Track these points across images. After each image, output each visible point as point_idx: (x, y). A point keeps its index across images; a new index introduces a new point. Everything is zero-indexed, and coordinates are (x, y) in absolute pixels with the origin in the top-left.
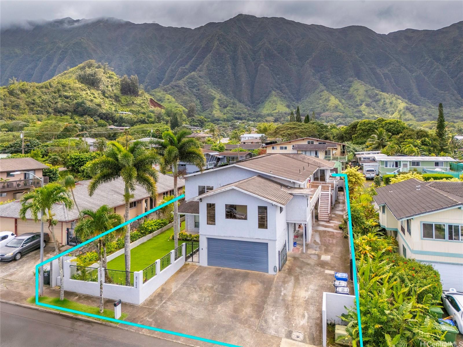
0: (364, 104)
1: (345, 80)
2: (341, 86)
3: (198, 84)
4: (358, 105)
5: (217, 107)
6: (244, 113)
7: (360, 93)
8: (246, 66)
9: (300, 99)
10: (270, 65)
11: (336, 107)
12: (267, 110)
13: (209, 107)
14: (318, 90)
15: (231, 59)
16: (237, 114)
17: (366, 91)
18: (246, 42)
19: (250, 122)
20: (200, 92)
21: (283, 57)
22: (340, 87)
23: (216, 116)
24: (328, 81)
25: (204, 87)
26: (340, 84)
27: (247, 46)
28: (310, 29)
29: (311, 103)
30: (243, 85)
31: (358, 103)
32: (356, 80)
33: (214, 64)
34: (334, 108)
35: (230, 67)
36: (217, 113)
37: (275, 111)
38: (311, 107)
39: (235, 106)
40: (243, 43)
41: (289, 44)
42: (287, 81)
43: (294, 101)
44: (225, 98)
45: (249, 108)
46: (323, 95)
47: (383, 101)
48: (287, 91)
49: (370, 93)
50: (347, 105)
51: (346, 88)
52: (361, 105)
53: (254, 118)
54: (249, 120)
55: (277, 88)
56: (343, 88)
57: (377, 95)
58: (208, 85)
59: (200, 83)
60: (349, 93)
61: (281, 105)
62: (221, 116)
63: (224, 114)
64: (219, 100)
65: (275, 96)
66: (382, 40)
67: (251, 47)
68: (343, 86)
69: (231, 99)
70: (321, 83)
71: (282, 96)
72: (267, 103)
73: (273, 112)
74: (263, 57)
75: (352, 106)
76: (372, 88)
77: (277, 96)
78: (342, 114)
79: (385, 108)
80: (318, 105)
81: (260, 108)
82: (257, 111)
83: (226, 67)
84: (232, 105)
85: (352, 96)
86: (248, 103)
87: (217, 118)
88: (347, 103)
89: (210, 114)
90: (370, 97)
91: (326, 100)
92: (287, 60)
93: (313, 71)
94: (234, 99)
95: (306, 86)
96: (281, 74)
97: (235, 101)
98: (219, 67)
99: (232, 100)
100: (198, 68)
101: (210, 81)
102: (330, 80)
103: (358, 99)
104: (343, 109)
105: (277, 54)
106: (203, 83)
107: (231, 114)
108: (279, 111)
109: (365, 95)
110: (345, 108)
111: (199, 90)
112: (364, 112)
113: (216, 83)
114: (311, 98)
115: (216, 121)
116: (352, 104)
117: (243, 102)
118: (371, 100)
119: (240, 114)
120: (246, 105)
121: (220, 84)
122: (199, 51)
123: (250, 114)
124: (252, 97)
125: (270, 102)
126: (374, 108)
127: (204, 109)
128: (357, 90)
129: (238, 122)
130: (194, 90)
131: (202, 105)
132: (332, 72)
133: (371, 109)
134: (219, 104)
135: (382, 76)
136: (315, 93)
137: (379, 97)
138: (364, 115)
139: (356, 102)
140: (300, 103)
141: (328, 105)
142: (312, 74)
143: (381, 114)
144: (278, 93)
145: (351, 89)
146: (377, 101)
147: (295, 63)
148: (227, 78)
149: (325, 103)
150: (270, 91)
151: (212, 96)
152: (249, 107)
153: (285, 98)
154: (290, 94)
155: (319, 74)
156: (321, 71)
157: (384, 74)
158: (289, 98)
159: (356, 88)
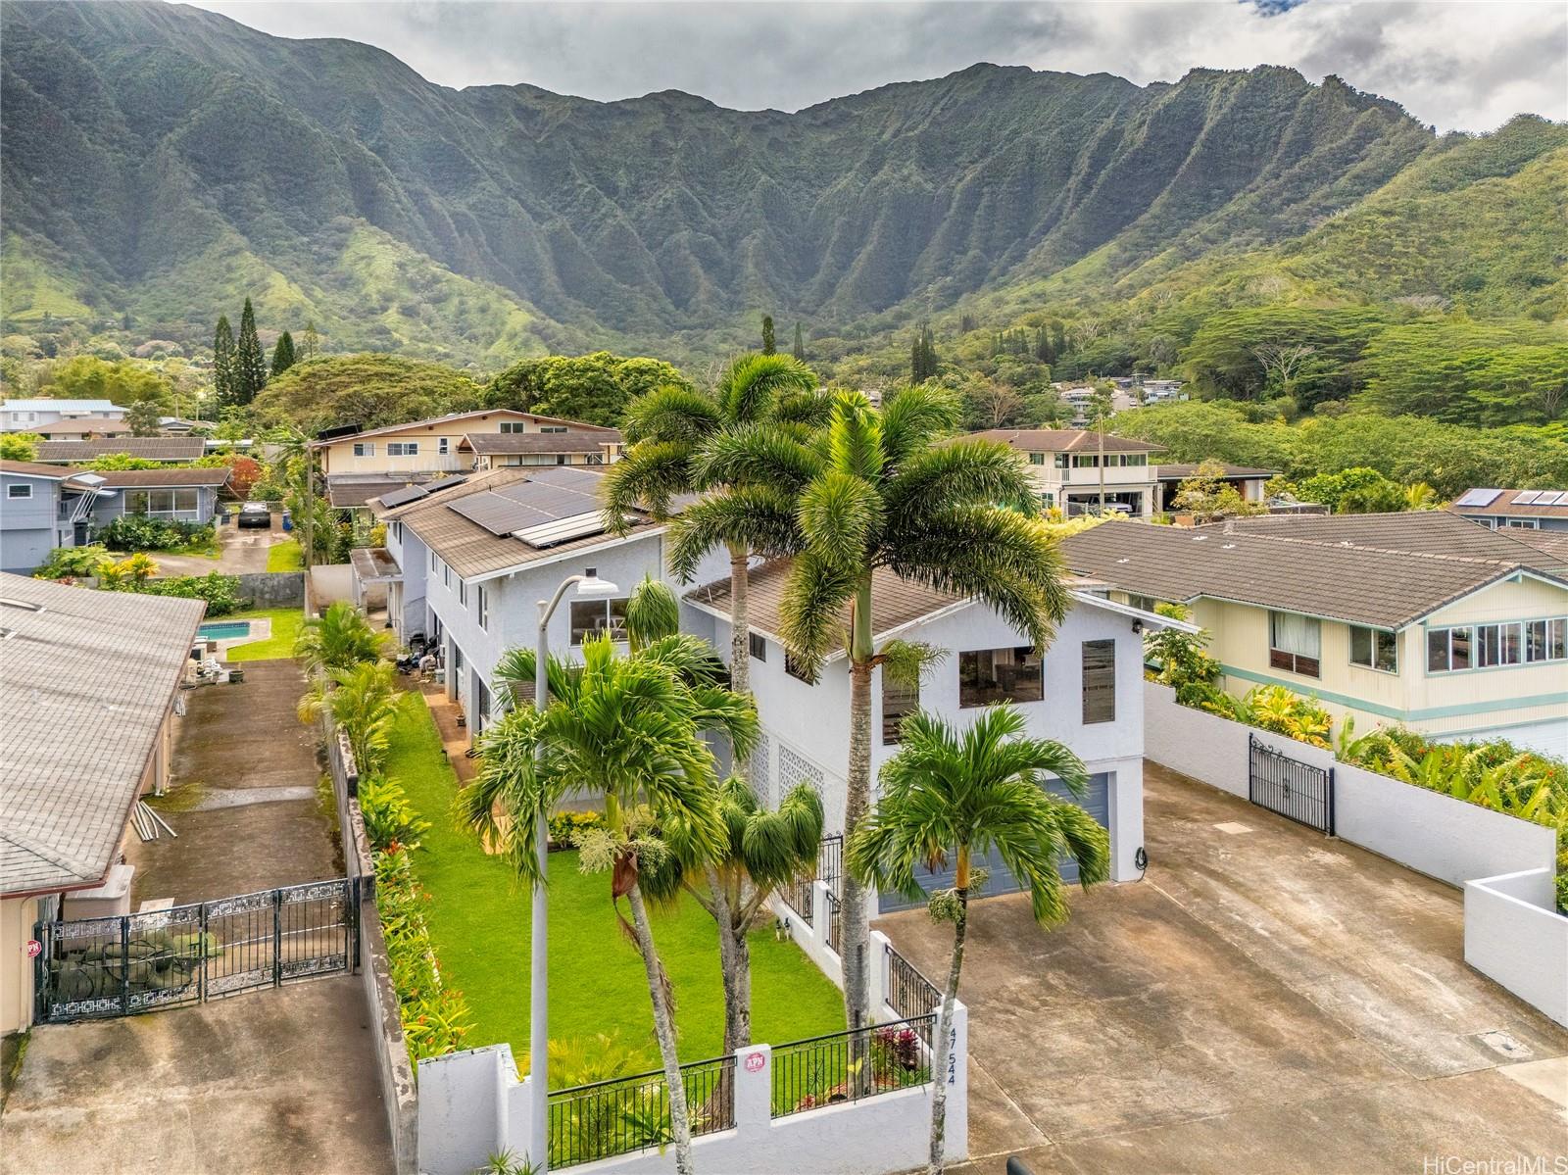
0: (394, 308)
1: (320, 223)
2: (306, 239)
4: (372, 311)
7: (380, 272)
9: (140, 274)
11: (296, 312)
14: (219, 249)
17: (401, 266)
21: (62, 108)
22: (302, 244)
24: (257, 218)
26: (303, 234)
29: (190, 292)
31: (374, 304)
32: (362, 225)
34: (289, 315)
37: (27, 315)
38: (192, 308)
41: (85, 61)
42: (80, 200)
43: (111, 279)
46: (239, 267)
47: (456, 301)
48: (80, 238)
49: (412, 272)
50: (335, 308)
51: (325, 250)
52: (384, 309)
56: (315, 248)
57: (436, 280)
60: (339, 268)
61: (54, 293)
65: (25, 254)
66: (445, 107)
68: (315, 242)
70: (231, 222)
71: (55, 257)
73: (14, 317)
76: (419, 256)
77: (35, 257)
78: (320, 338)
79: (465, 326)
80: (221, 299)
85: (350, 278)
88: (334, 302)
90: (413, 285)
91: (251, 284)
92: (78, 120)
93: (194, 176)
95: (167, 229)
96: (50, 173)
102: (265, 214)
103: (372, 290)
104: (320, 320)
108: (48, 315)
109: (397, 280)
110: (327, 318)
112: (396, 335)
114: (187, 273)
116: (350, 304)
118: (418, 298)
126: (429, 322)
132: (273, 187)
133: (419, 325)
135: (450, 221)
136: (204, 256)
137: (444, 287)
138: (399, 343)
139: (366, 298)
140: (141, 288)
141: (261, 305)
142: (189, 186)
144: (36, 243)
145: (347, 256)
146: (437, 301)
147: (115, 136)
149: (249, 295)
153: (71, 265)
154: (93, 251)
155: (219, 190)
156: (227, 181)
157: (453, 215)
158: (87, 266)
159: (362, 254)
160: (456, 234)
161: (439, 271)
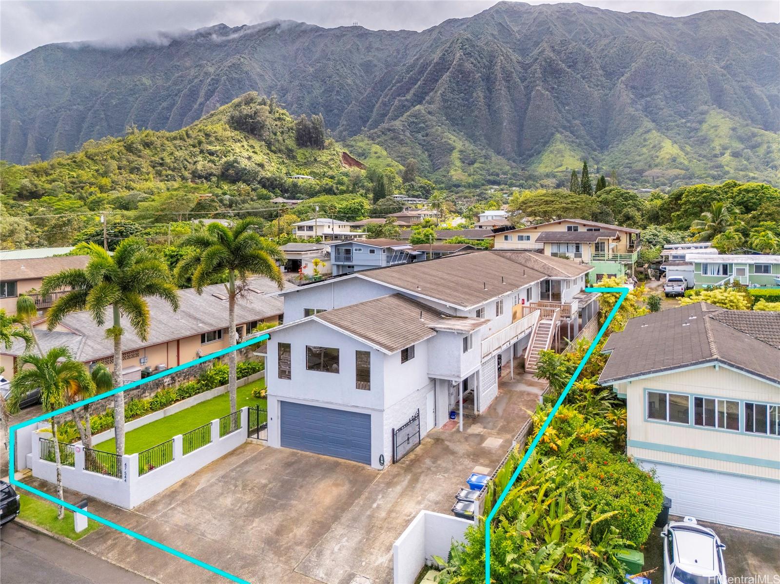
0: (728, 153)
2: (684, 121)
3: (427, 126)
4: (716, 156)
5: (458, 163)
6: (504, 173)
7: (722, 134)
8: (509, 92)
9: (607, 146)
10: (553, 88)
11: (674, 160)
12: (546, 167)
13: (443, 164)
14: (641, 130)
15: (483, 80)
16: (492, 174)
17: (734, 129)
18: (510, 51)
19: (514, 188)
20: (429, 138)
21: (578, 74)
22: (682, 123)
23: (455, 178)
24: (660, 113)
25: (437, 130)
26: (683, 118)
27: (513, 57)
28: (629, 20)
29: (627, 153)
30: (505, 124)
31: (717, 152)
32: (714, 109)
33: (454, 90)
34: (670, 161)
35: (481, 95)
36: (457, 174)
37: (560, 169)
38: (627, 161)
39: (488, 161)
40: (505, 51)
41: (588, 50)
42: (584, 115)
43: (595, 150)
44: (472, 147)
45: (514, 164)
46: (649, 139)
47: (765, 146)
48: (583, 133)
49: (740, 131)
50: (696, 156)
51: (694, 125)
52: (722, 154)
53: (521, 181)
54: (511, 185)
55: (565, 128)
56: (689, 124)
57: (754, 135)
58: (443, 126)
59: (429, 123)
60: (700, 134)
61: (571, 158)
62: (464, 178)
63: (469, 175)
64: (461, 151)
65: (561, 142)
66: (768, 35)
67: (520, 59)
68: (688, 121)
69: (482, 150)
70: (646, 116)
71: (573, 142)
72: (546, 154)
73: (556, 170)
74: (541, 75)
75: (704, 156)
76: (745, 123)
77: (565, 143)
78: (683, 172)
79: (770, 160)
80: (640, 156)
81: (533, 163)
82: (528, 169)
83: (475, 94)
84: (483, 160)
85: (705, 139)
86: (513, 155)
87: (456, 183)
88: (696, 153)
89: (445, 176)
90: (741, 139)
91: (654, 147)
92: (584, 78)
93: (632, 96)
94: (487, 149)
95: (619, 124)
96: (572, 104)
97: (490, 153)
98: (462, 95)
99: (484, 151)
100: (427, 98)
101: (447, 119)
102: (665, 110)
103: (717, 144)
104: (686, 163)
105: (566, 69)
106: (434, 124)
107: (481, 175)
108: (567, 168)
109: (731, 137)
110: (690, 161)
111: (427, 135)
112: (727, 168)
113: (455, 123)
114: (626, 144)
115: (453, 187)
116: (704, 153)
117: (503, 154)
118: (742, 146)
119: (498, 175)
120: (509, 159)
121: (464, 124)
122: (429, 69)
123: (514, 175)
124: (519, 144)
125: (551, 152)
126: (748, 159)
127: (435, 168)
128: (716, 127)
129: (492, 188)
130: (420, 136)
131: (432, 161)
132: (668, 96)
133: (740, 161)
134: (461, 159)
135: (766, 100)
136: (634, 135)
137: (759, 139)
138: (727, 173)
139: (713, 149)
140: (606, 153)
141: (658, 157)
142: (629, 101)
143: (762, 172)
144: (566, 136)
145: (705, 126)
146: (754, 147)
147: (599, 83)
148: (476, 113)
149: (653, 152)
150: (553, 134)
151: (449, 144)
152: (514, 161)
153: (579, 145)
154: (588, 138)
155: (643, 101)
156: (647, 96)
158: (585, 145)
159: (713, 125)
160: (770, 107)
161: (756, 130)
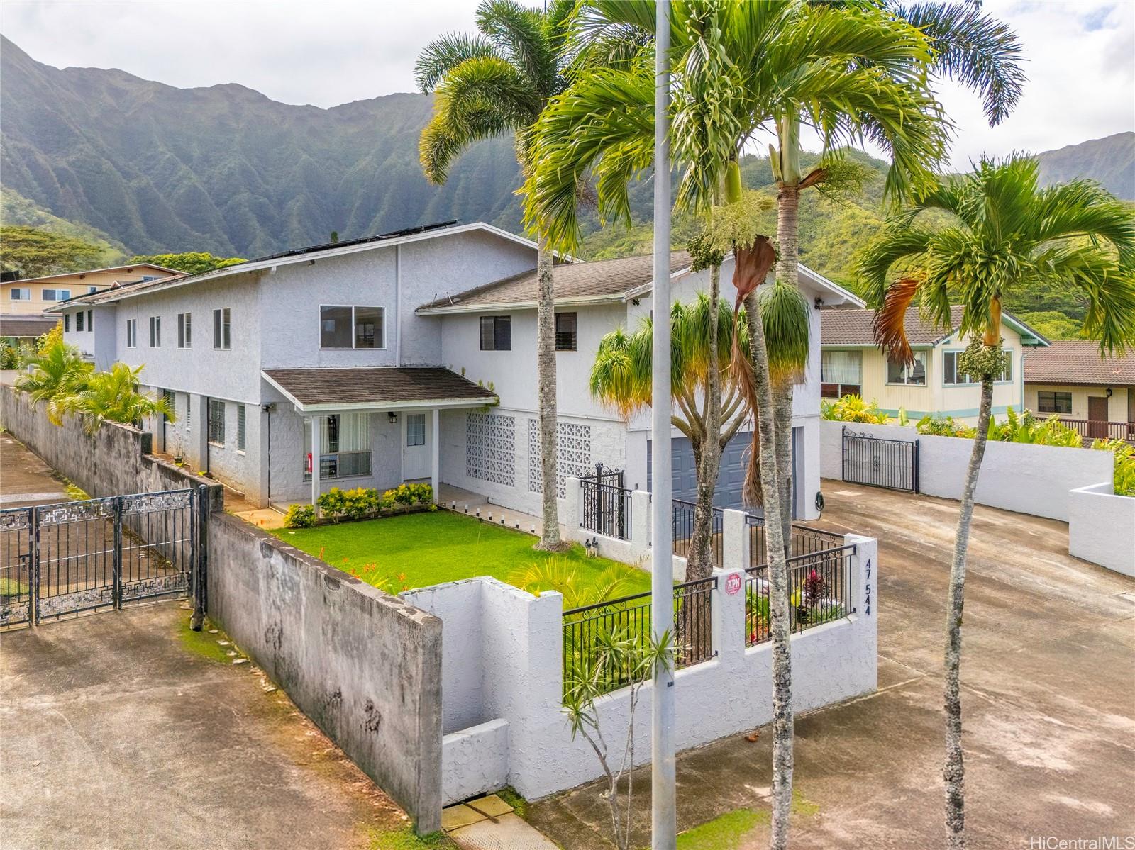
17: (11, 208)
66: (49, 82)
135: (53, 174)
157: (55, 170)
160: (58, 185)
161: (43, 214)
